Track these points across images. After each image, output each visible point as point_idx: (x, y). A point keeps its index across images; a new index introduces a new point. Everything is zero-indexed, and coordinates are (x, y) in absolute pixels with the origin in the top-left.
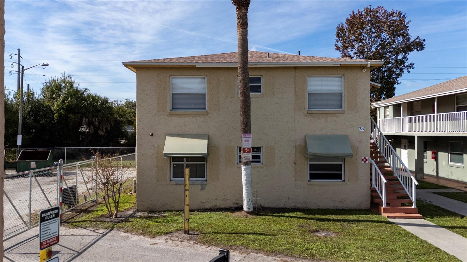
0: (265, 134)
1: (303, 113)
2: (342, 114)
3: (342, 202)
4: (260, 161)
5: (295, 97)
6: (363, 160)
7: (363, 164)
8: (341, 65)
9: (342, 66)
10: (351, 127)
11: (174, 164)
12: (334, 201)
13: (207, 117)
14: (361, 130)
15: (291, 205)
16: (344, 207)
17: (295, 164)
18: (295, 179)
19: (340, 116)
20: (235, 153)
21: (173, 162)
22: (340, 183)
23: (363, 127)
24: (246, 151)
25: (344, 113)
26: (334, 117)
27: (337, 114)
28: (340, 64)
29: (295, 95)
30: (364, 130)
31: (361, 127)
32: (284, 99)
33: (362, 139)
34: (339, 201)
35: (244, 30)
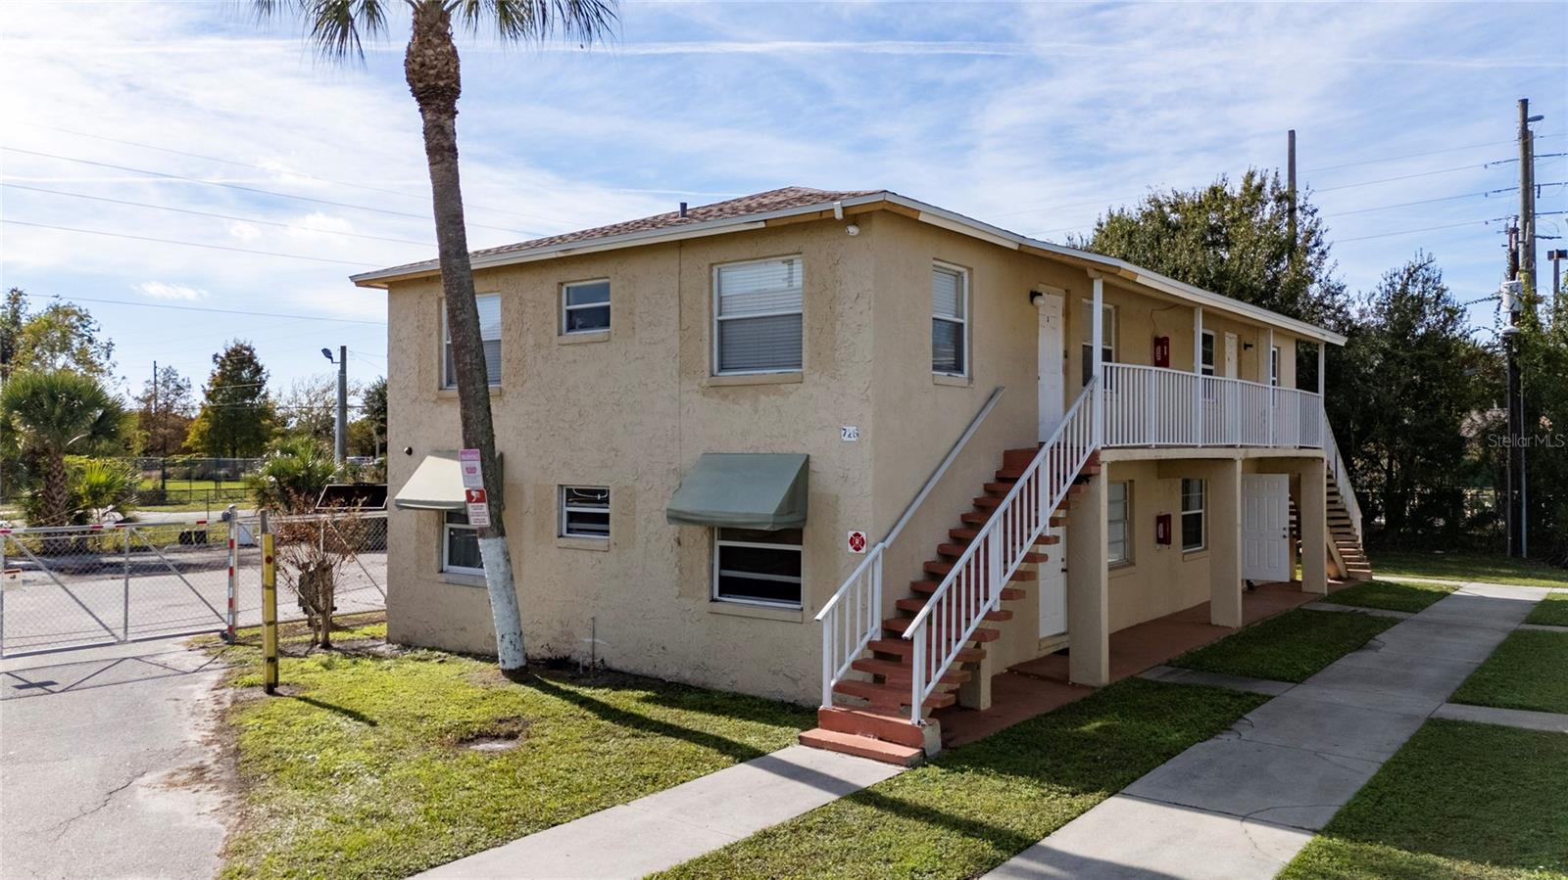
0: (614, 449)
1: (699, 384)
2: (794, 386)
3: (795, 681)
4: (606, 532)
5: (681, 338)
6: (852, 541)
7: (852, 553)
8: (768, 223)
9: (771, 224)
10: (820, 429)
11: (451, 529)
12: (774, 673)
13: (501, 404)
14: (846, 438)
15: (669, 672)
16: (800, 698)
17: (679, 543)
18: (680, 592)
19: (791, 393)
20: (554, 506)
21: (448, 522)
22: (788, 616)
23: (851, 429)
24: (473, 497)
25: (801, 382)
26: (774, 394)
27: (782, 386)
28: (765, 221)
29: (680, 329)
30: (854, 439)
31: (847, 428)
32: (655, 344)
33: (849, 470)
34: (787, 676)
35: (435, 167)
